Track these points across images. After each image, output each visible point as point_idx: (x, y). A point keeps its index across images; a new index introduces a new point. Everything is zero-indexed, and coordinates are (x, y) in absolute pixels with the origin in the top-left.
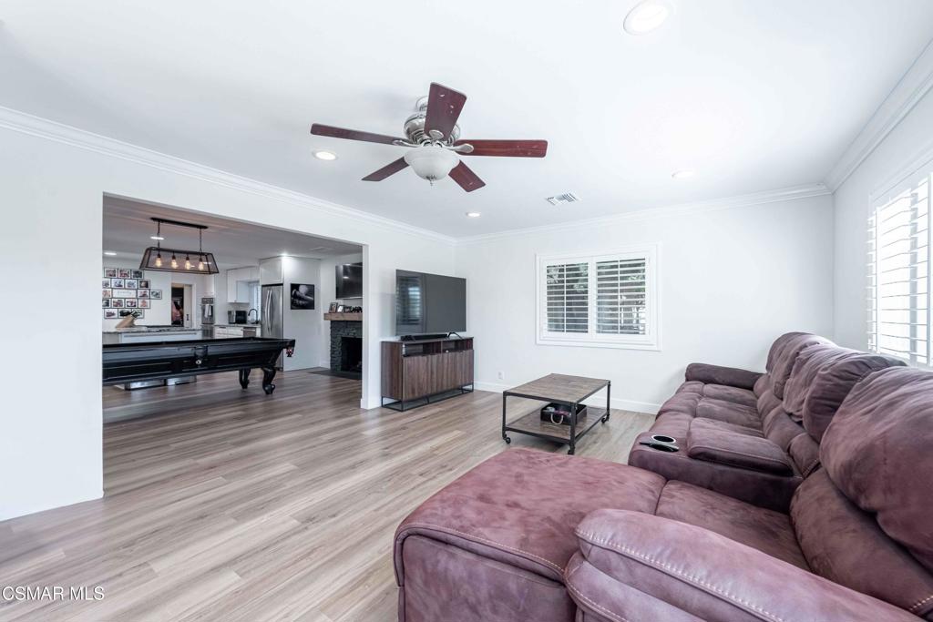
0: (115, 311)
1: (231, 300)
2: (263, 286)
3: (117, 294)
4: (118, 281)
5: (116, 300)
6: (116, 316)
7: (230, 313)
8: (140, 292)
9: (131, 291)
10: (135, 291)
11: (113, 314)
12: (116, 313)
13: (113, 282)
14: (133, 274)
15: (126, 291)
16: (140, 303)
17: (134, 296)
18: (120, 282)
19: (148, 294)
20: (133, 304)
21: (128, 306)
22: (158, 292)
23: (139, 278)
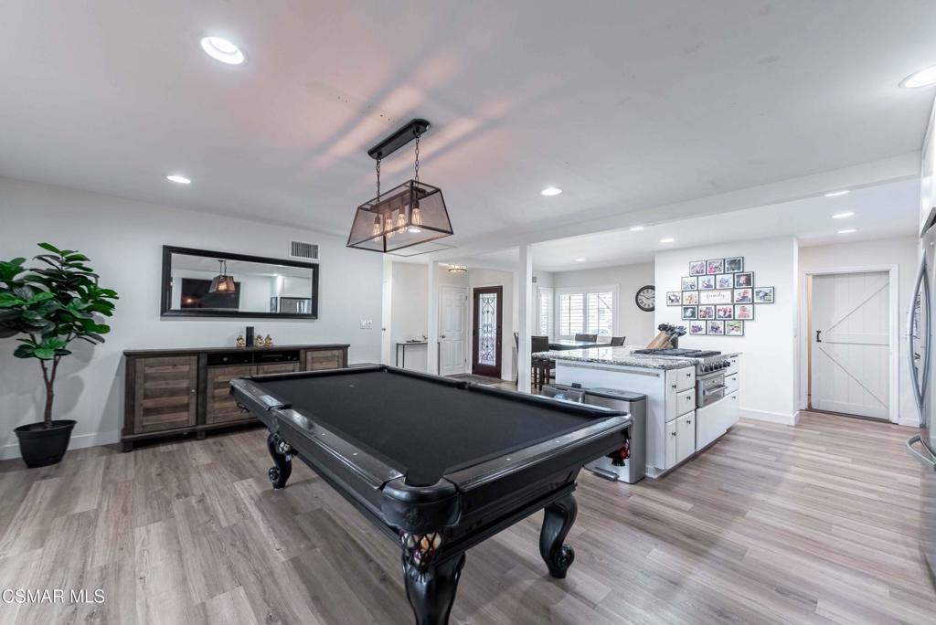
0: (702, 324)
3: (707, 299)
4: (706, 278)
5: (704, 308)
6: (704, 331)
8: (738, 293)
9: (723, 293)
10: (729, 293)
11: (700, 329)
12: (704, 327)
13: (700, 282)
14: (726, 266)
15: (716, 293)
17: (729, 301)
18: (709, 281)
19: (750, 296)
20: (728, 314)
21: (719, 316)
22: (768, 292)
23: (736, 271)
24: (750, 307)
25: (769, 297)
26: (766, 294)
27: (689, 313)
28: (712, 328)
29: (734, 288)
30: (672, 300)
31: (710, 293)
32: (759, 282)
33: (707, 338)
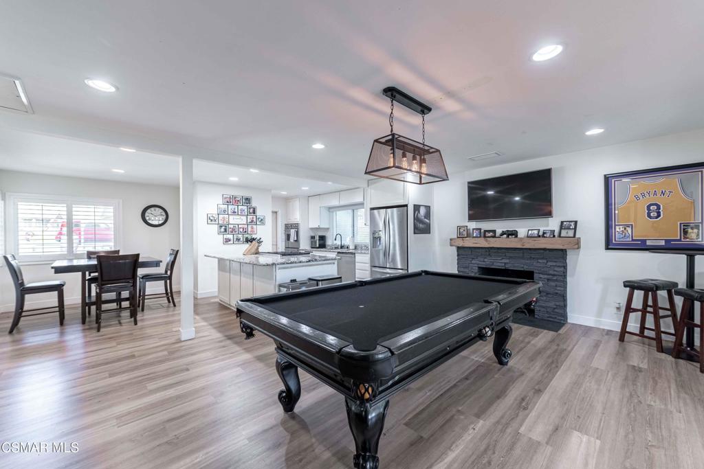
0: (230, 237)
1: (314, 224)
2: (372, 209)
3: (234, 220)
4: (233, 207)
5: (232, 226)
6: (232, 242)
7: (313, 237)
8: (249, 218)
9: (242, 217)
10: (245, 217)
11: (230, 240)
12: (232, 239)
13: (229, 209)
14: (243, 201)
15: (238, 217)
16: (250, 229)
17: (245, 222)
18: (234, 209)
19: (255, 220)
20: (245, 230)
21: (240, 232)
22: (263, 218)
23: (249, 205)
24: (255, 226)
25: (262, 221)
27: (222, 230)
28: (237, 239)
30: (211, 220)
31: (236, 217)
32: (259, 213)
33: (234, 246)
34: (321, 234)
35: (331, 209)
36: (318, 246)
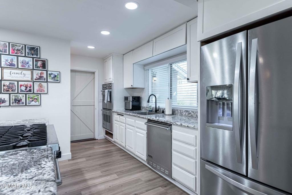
1: (128, 84)
3: (11, 75)
4: (9, 58)
5: (7, 83)
6: (7, 103)
7: (126, 98)
8: (36, 74)
9: (24, 72)
10: (30, 72)
14: (27, 51)
15: (20, 71)
16: (36, 87)
17: (30, 79)
18: (12, 60)
19: (45, 76)
20: (28, 89)
21: (22, 91)
22: (57, 75)
23: (35, 56)
24: (45, 84)
25: (56, 78)
26: (55, 76)
28: (15, 100)
29: (33, 69)
31: (13, 71)
32: (51, 67)
33: (10, 109)
34: (136, 95)
35: (146, 66)
36: (131, 108)
